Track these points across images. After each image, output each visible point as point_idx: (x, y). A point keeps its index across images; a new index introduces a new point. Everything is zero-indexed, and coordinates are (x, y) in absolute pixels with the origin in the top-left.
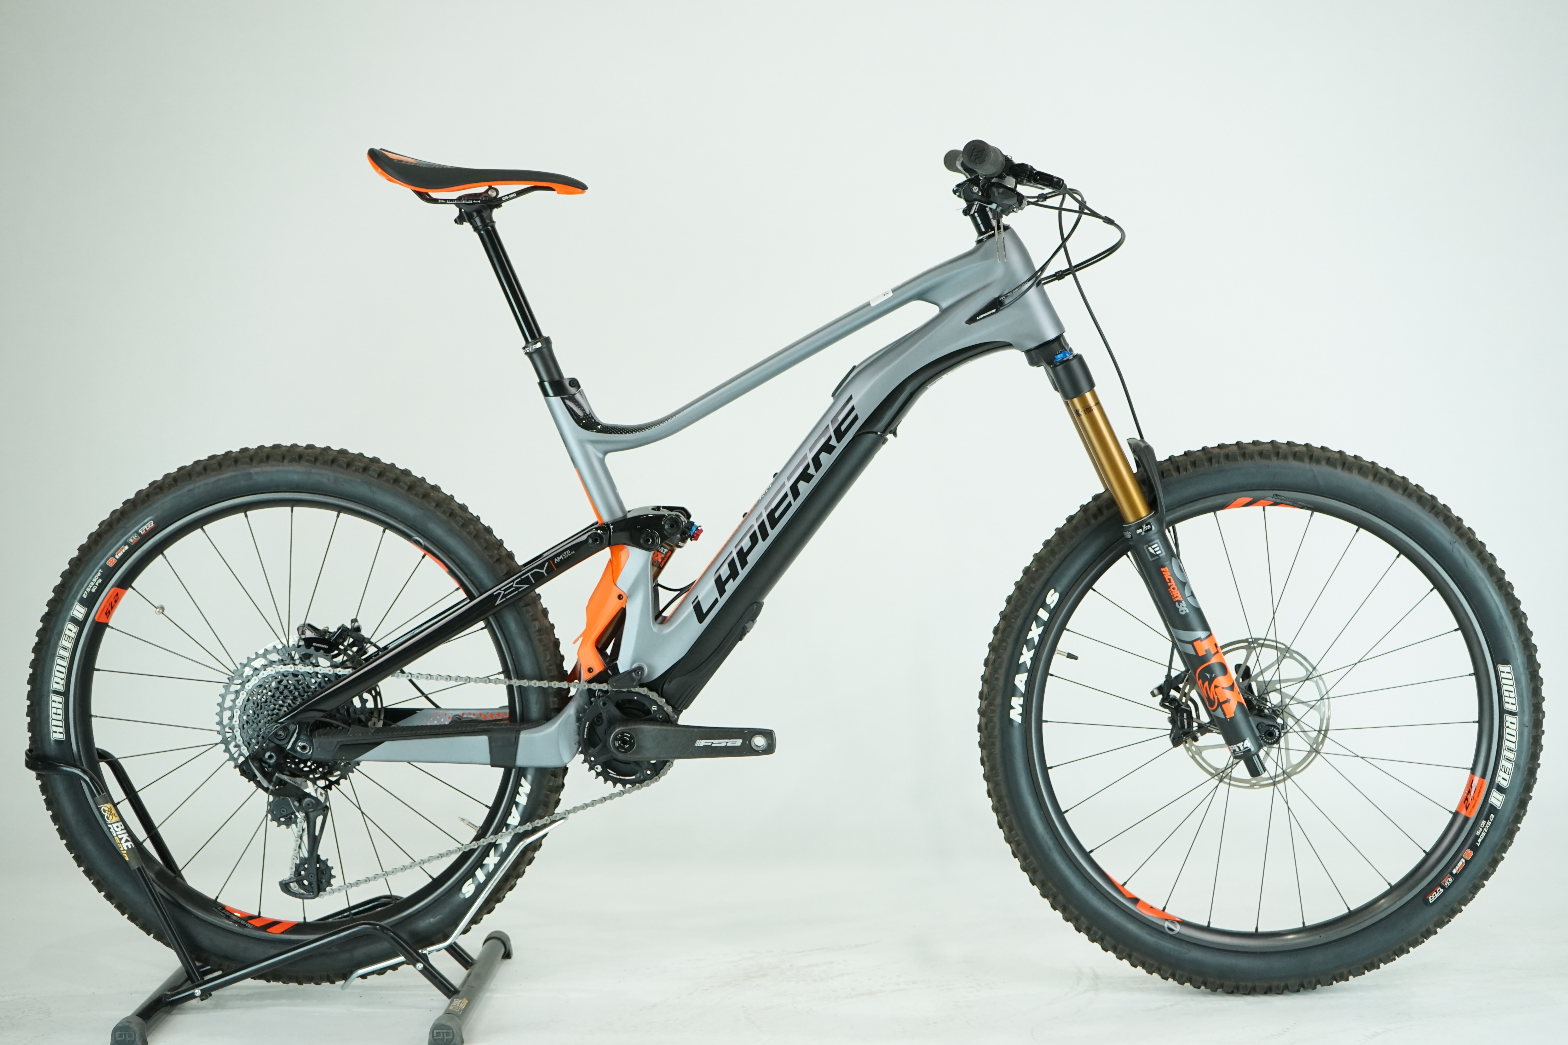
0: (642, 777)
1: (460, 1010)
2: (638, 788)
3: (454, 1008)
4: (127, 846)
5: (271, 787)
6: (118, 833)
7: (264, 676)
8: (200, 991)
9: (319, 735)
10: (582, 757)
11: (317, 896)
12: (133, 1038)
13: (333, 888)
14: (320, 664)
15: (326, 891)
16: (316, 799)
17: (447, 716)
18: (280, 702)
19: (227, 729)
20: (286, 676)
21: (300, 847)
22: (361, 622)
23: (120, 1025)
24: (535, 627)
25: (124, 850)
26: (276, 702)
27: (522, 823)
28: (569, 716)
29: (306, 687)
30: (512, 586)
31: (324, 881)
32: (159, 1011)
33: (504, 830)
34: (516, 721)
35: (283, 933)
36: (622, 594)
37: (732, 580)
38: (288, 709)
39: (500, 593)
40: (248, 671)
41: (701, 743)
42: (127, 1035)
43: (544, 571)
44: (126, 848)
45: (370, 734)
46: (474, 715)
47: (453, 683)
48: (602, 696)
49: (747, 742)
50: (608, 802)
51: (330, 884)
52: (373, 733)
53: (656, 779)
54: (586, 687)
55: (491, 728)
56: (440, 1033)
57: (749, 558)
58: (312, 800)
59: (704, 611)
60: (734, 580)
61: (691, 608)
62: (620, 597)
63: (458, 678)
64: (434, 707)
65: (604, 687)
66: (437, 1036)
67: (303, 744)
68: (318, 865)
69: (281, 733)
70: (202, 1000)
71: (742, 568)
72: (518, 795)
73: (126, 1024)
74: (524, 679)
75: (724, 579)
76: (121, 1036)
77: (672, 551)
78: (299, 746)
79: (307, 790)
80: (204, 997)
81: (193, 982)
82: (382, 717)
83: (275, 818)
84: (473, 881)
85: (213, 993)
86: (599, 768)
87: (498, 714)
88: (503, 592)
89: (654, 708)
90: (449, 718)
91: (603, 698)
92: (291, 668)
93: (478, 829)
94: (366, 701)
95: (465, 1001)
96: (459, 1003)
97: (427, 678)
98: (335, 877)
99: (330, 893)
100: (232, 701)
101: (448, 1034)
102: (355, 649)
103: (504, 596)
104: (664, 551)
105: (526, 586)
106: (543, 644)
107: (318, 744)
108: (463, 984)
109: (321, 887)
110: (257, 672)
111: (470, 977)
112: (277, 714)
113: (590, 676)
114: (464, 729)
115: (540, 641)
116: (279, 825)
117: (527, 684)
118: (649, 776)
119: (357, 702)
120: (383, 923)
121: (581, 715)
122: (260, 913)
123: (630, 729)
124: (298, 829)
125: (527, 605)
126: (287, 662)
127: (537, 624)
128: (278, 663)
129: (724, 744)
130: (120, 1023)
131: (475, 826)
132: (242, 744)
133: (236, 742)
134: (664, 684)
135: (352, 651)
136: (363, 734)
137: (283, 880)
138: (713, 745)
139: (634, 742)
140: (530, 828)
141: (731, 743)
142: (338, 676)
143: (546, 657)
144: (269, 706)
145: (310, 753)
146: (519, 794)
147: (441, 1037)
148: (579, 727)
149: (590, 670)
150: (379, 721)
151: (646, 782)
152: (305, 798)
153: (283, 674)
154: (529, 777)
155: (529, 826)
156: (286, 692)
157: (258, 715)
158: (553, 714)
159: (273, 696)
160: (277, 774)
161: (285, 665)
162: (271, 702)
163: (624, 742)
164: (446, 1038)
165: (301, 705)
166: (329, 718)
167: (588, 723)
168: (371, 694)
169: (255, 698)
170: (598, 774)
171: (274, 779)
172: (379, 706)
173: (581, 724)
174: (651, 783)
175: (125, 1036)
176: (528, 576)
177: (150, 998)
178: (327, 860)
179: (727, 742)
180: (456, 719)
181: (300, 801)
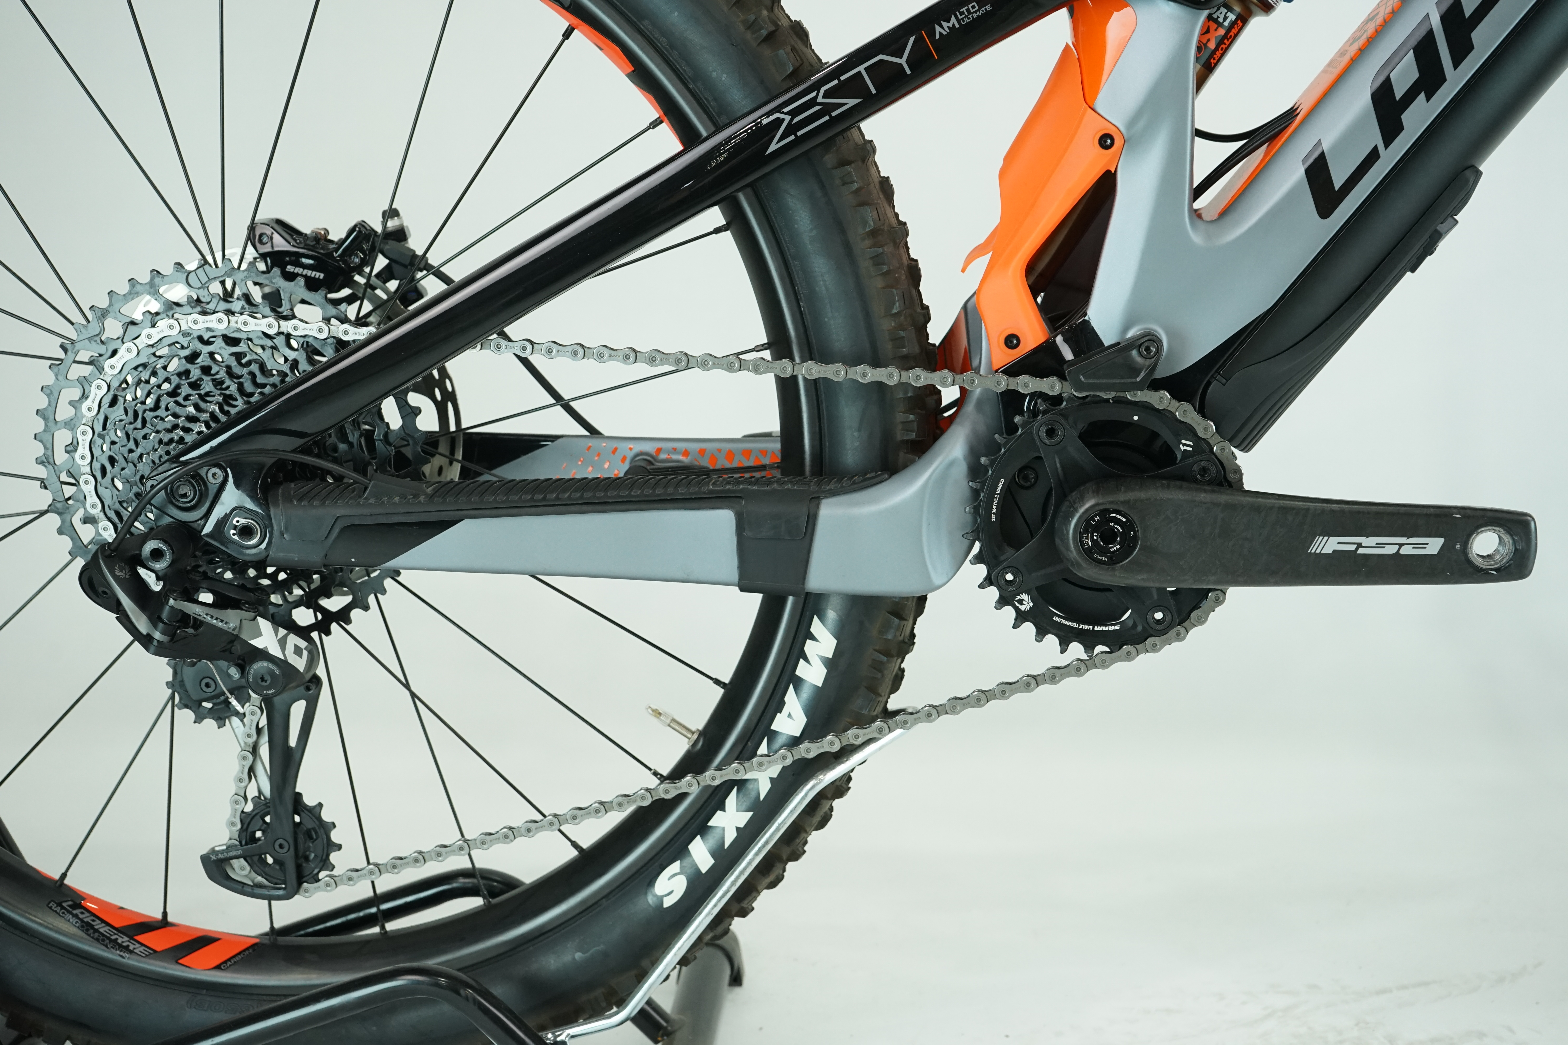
0: (1140, 628)
2: (1129, 657)
5: (157, 635)
7: (151, 342)
9: (288, 499)
10: (982, 570)
11: (296, 891)
13: (335, 873)
14: (297, 314)
15: (318, 880)
16: (283, 664)
17: (619, 455)
18: (191, 410)
19: (64, 477)
20: (208, 343)
21: (251, 771)
22: (408, 219)
24: (865, 223)
26: (178, 410)
27: (811, 732)
28: (952, 464)
29: (258, 373)
30: (813, 103)
31: (313, 855)
33: (763, 749)
34: (802, 472)
35: (218, 967)
36: (1112, 131)
37: (1422, 95)
38: (208, 426)
39: (779, 121)
40: (113, 328)
41: (1329, 545)
43: (903, 61)
45: (422, 498)
46: (686, 453)
47: (643, 369)
48: (1045, 412)
49: (1458, 547)
50: (1044, 688)
51: (326, 864)
52: (431, 497)
53: (1178, 634)
54: (1003, 387)
55: (742, 490)
57: (1477, 36)
58: (271, 666)
59: (1338, 184)
60: (1428, 99)
61: (1299, 172)
62: (1106, 141)
63: (654, 357)
64: (585, 433)
65: (1052, 387)
67: (243, 521)
68: (297, 819)
69: (185, 489)
71: (1456, 64)
72: (801, 661)
74: (832, 363)
75: (1399, 92)
77: (1243, 20)
78: (235, 527)
79: (258, 643)
82: (459, 455)
83: (192, 704)
84: (681, 867)
86: (1027, 603)
87: (747, 453)
88: (788, 118)
89: (1186, 446)
90: (624, 459)
91: (1048, 416)
92: (220, 321)
93: (695, 736)
94: (417, 411)
97: (575, 353)
98: (339, 847)
99: (328, 885)
100: (71, 403)
102: (393, 285)
103: (791, 129)
104: (1225, 18)
105: (852, 102)
106: (885, 268)
107: (283, 524)
109: (307, 867)
110: (133, 331)
112: (181, 440)
113: (1005, 357)
114: (670, 490)
115: (877, 260)
116: (199, 719)
117: (842, 374)
118: (1159, 627)
119: (390, 410)
121: (983, 460)
122: (165, 914)
123: (1126, 503)
124: (247, 730)
125: (844, 163)
126: (211, 306)
127: (870, 216)
128: (187, 309)
129: (1391, 550)
131: (688, 730)
132: (102, 515)
133: (85, 509)
134: (1209, 384)
135: (386, 291)
136: (403, 497)
137: (213, 851)
138: (1361, 551)
139: (1136, 537)
140: (836, 748)
141: (1410, 546)
142: (341, 344)
143: (891, 305)
144: (162, 419)
145: (263, 546)
146: (806, 660)
148: (975, 493)
149: (1012, 341)
150: (451, 463)
151: (1150, 640)
152: (253, 660)
153: (200, 339)
154: (831, 615)
155: (832, 743)
156: (207, 386)
157: (137, 444)
158: (902, 455)
159: (173, 394)
160: (172, 602)
161: (204, 313)
162: (167, 409)
163: (1109, 537)
165: (242, 416)
166: (318, 456)
167: (1002, 480)
168: (433, 398)
169: (129, 397)
170: (1021, 618)
171: (165, 615)
172: (453, 428)
173: (983, 484)
174: (1164, 644)
176: (860, 72)
178: (320, 805)
179: (1401, 545)
180: (643, 464)
181: (242, 669)
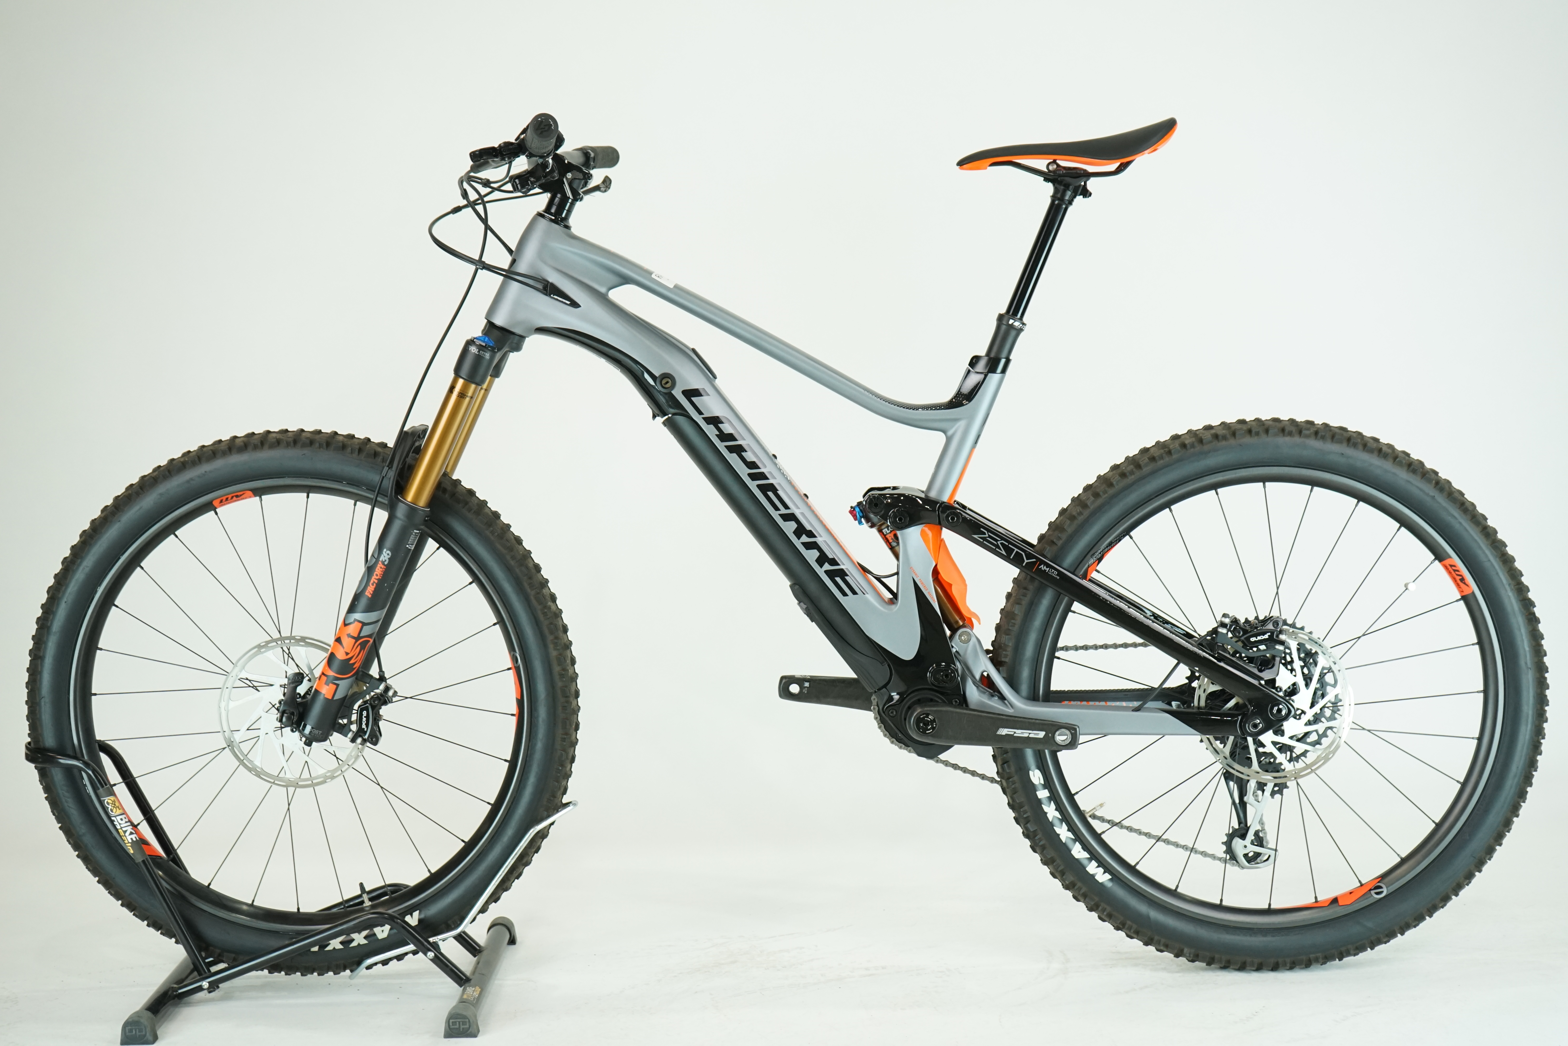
1: (474, 999)
3: (468, 996)
4: (132, 839)
6: (122, 826)
8: (208, 984)
12: (144, 1033)
23: (130, 1020)
25: (129, 843)
32: (166, 1005)
42: (137, 1030)
44: (130, 841)
56: (456, 1022)
66: (452, 1025)
70: (210, 992)
73: (136, 1019)
76: (131, 1031)
80: (212, 989)
81: (200, 974)
85: (220, 985)
95: (478, 989)
96: (472, 992)
101: (464, 1023)
108: (474, 972)
111: (480, 964)
120: (390, 911)
130: (130, 1017)
147: (457, 1026)
164: (462, 1027)
175: (136, 1031)
177: (157, 992)
